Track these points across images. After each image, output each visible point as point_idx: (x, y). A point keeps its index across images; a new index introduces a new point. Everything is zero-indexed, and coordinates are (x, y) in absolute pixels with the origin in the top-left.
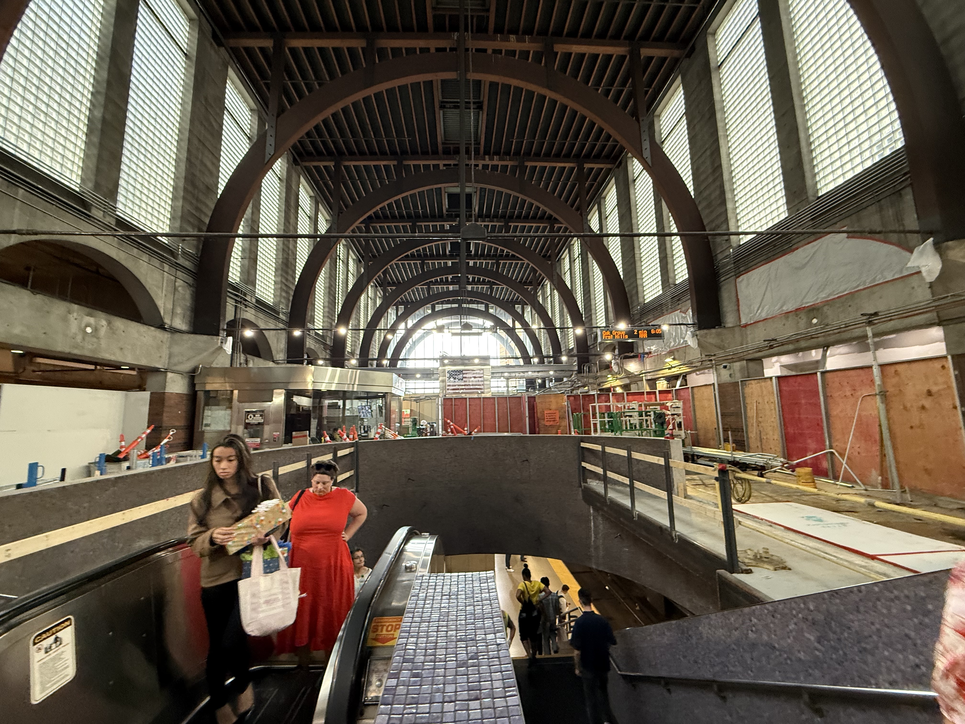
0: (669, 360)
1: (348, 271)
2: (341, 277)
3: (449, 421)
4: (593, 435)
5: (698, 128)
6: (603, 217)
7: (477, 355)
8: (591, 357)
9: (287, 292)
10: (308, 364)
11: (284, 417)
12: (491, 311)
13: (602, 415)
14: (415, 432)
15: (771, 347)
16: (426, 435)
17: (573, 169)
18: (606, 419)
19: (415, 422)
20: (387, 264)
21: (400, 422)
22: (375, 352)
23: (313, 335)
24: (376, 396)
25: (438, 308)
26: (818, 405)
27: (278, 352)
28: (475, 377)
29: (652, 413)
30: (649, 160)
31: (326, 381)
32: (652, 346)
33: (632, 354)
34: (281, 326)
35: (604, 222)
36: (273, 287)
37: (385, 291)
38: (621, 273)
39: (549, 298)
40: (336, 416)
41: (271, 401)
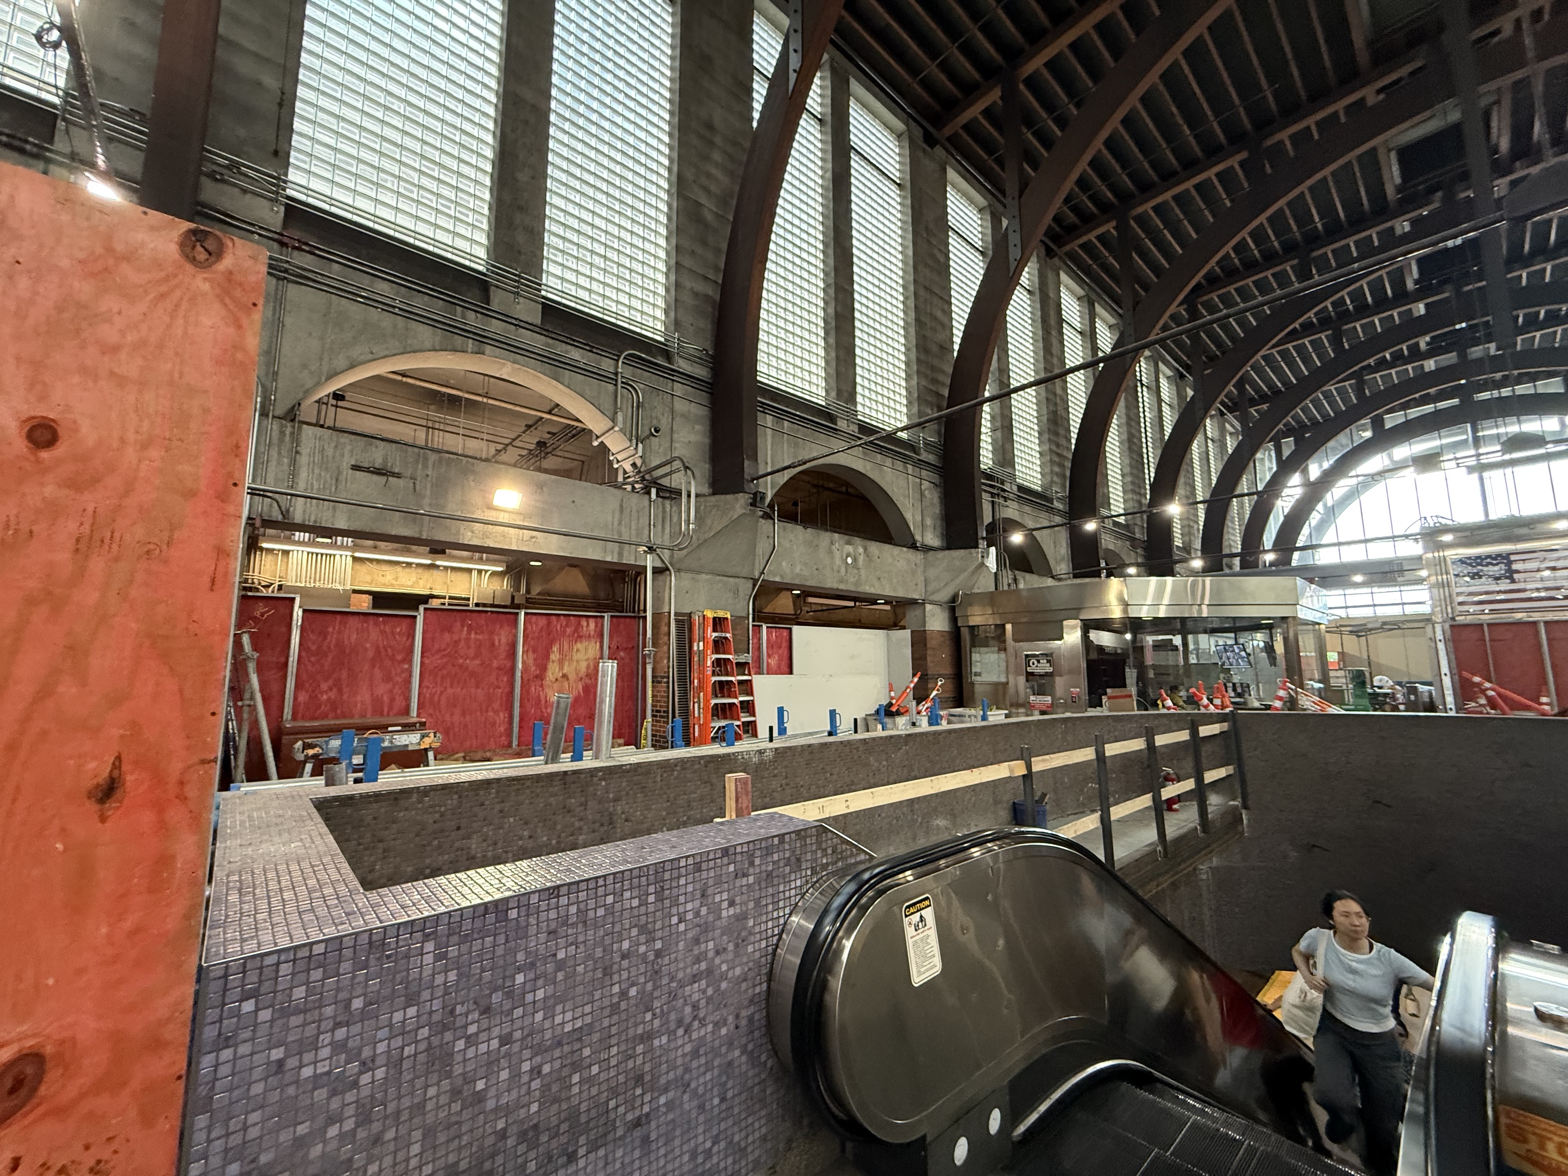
1: (1160, 400)
2: (1147, 415)
3: (1477, 679)
9: (1061, 465)
10: (1109, 575)
11: (1084, 665)
19: (1360, 680)
20: (1244, 365)
21: (1324, 679)
22: (1234, 540)
23: (1111, 526)
24: (1255, 625)
25: (1392, 420)
27: (1058, 563)
28: (1554, 569)
31: (1149, 602)
34: (1058, 519)
36: (1038, 462)
37: (1243, 419)
40: (1171, 663)
41: (1061, 638)
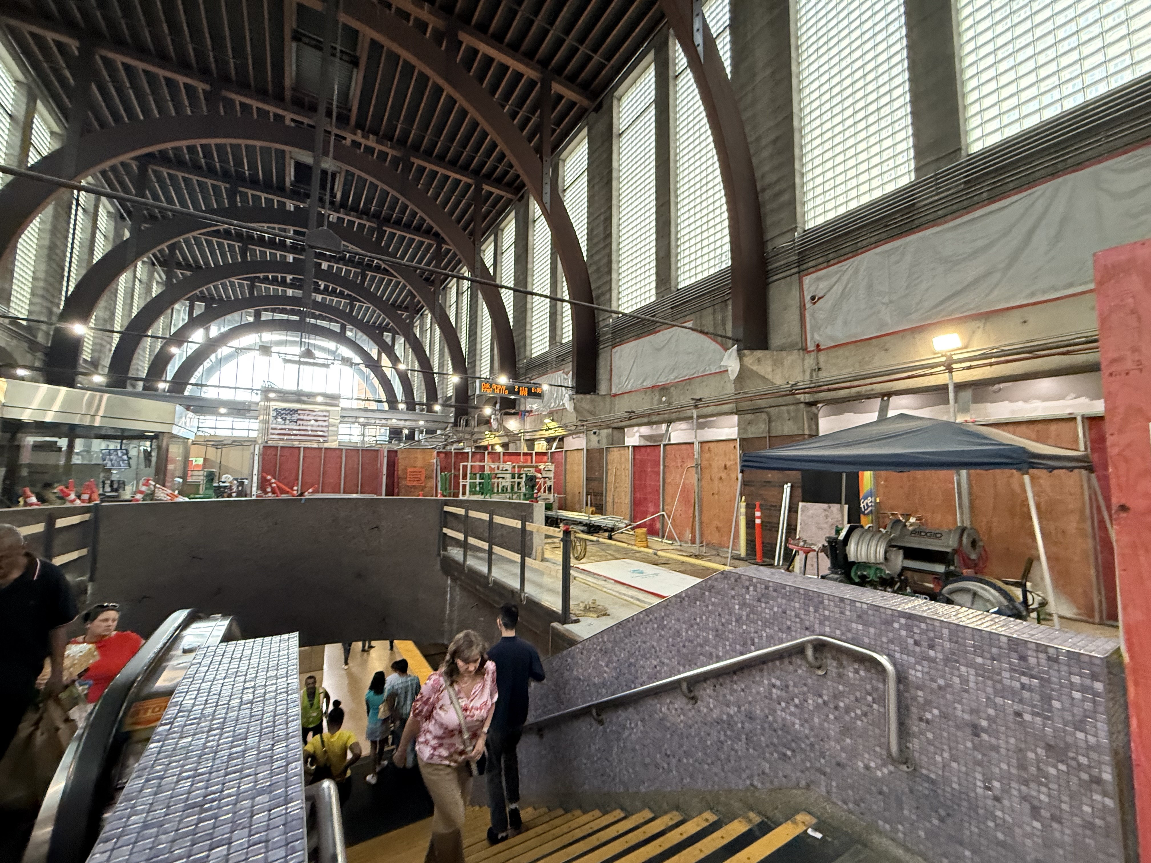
0: (547, 421)
3: (269, 477)
4: (461, 497)
5: (597, 188)
6: (499, 252)
7: (323, 391)
8: (470, 410)
12: (349, 334)
13: (474, 476)
14: (211, 492)
15: (630, 419)
16: (230, 496)
17: (469, 186)
18: (478, 481)
19: (211, 477)
20: (178, 236)
21: (184, 477)
22: (141, 367)
23: (7, 324)
24: (141, 436)
25: (266, 316)
26: (658, 473)
28: (316, 421)
29: (524, 476)
30: (548, 206)
32: (533, 405)
33: (513, 411)
35: (499, 257)
37: (170, 275)
38: (511, 320)
39: (429, 331)
40: (52, 463)
